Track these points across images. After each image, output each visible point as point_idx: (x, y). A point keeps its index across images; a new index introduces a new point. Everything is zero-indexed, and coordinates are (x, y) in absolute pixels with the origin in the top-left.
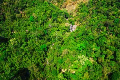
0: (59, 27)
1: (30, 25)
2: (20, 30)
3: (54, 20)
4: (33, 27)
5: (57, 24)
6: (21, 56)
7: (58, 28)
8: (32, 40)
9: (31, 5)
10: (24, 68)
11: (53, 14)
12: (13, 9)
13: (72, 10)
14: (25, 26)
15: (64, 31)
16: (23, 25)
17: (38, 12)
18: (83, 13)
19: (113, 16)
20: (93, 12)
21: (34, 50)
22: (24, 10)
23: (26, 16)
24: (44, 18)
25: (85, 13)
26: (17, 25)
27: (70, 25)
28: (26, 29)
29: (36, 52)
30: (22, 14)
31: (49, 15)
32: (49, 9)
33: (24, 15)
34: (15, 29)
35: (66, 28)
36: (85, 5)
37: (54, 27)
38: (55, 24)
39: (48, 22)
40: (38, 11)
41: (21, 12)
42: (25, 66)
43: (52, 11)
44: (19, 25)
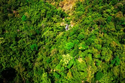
0: (53, 26)
1: (23, 25)
2: (11, 30)
3: (48, 20)
4: (25, 26)
5: (52, 23)
6: (9, 55)
7: (52, 28)
8: (23, 40)
9: (25, 4)
10: (10, 67)
11: (47, 13)
12: (6, 9)
13: (70, 9)
14: (17, 26)
15: (58, 30)
16: (15, 25)
17: (32, 12)
18: (79, 12)
19: (106, 14)
20: (88, 11)
21: (24, 50)
22: (17, 10)
23: (19, 16)
24: (38, 18)
25: (81, 12)
26: (9, 25)
27: (66, 24)
28: (18, 29)
29: (25, 52)
30: (15, 13)
31: (43, 15)
32: (44, 8)
33: (17, 15)
34: (6, 29)
35: (61, 28)
36: (81, 3)
37: (47, 26)
38: (49, 23)
39: (42, 21)
40: (32, 10)
41: (14, 12)
42: (12, 66)
43: (47, 10)
44: (11, 25)
